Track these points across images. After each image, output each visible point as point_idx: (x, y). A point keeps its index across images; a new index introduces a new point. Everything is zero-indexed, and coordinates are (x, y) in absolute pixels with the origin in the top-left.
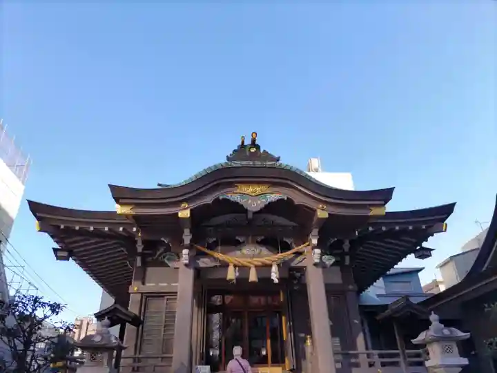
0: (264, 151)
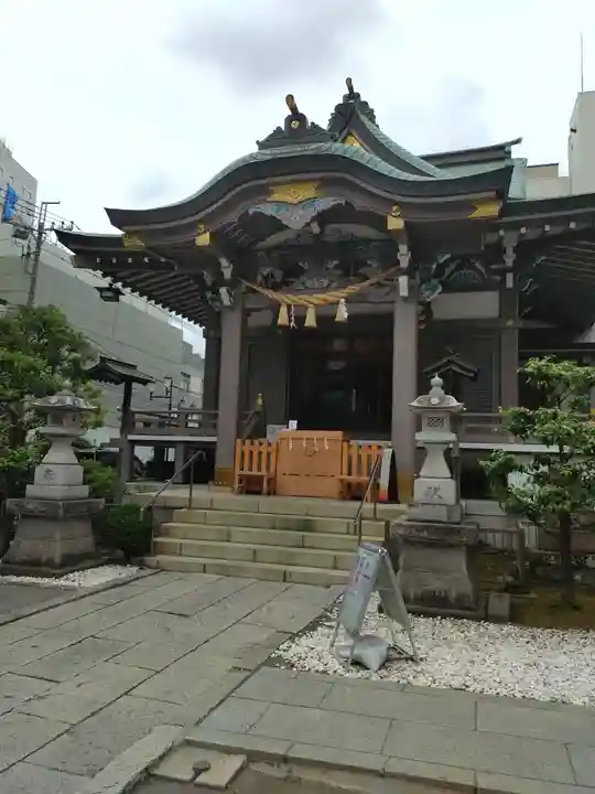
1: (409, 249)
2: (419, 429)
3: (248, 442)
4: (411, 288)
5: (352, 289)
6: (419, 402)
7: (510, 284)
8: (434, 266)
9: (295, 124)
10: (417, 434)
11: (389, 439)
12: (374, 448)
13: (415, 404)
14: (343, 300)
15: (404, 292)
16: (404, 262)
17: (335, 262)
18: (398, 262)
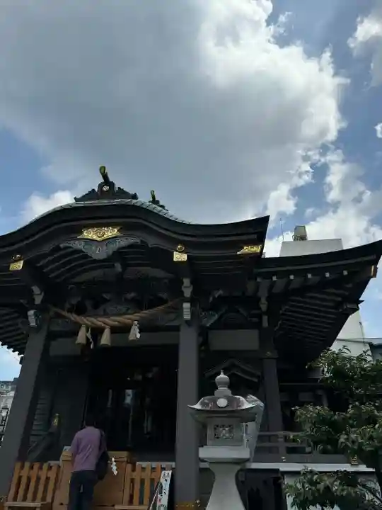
0: (119, 188)
1: (192, 283)
2: (203, 443)
3: (36, 466)
4: (192, 314)
5: (145, 313)
6: (203, 404)
7: (265, 324)
8: (211, 299)
9: (106, 188)
10: (201, 450)
11: (173, 460)
12: (148, 471)
13: (198, 406)
14: (136, 322)
15: (187, 316)
16: (188, 292)
17: (133, 295)
18: (182, 292)
